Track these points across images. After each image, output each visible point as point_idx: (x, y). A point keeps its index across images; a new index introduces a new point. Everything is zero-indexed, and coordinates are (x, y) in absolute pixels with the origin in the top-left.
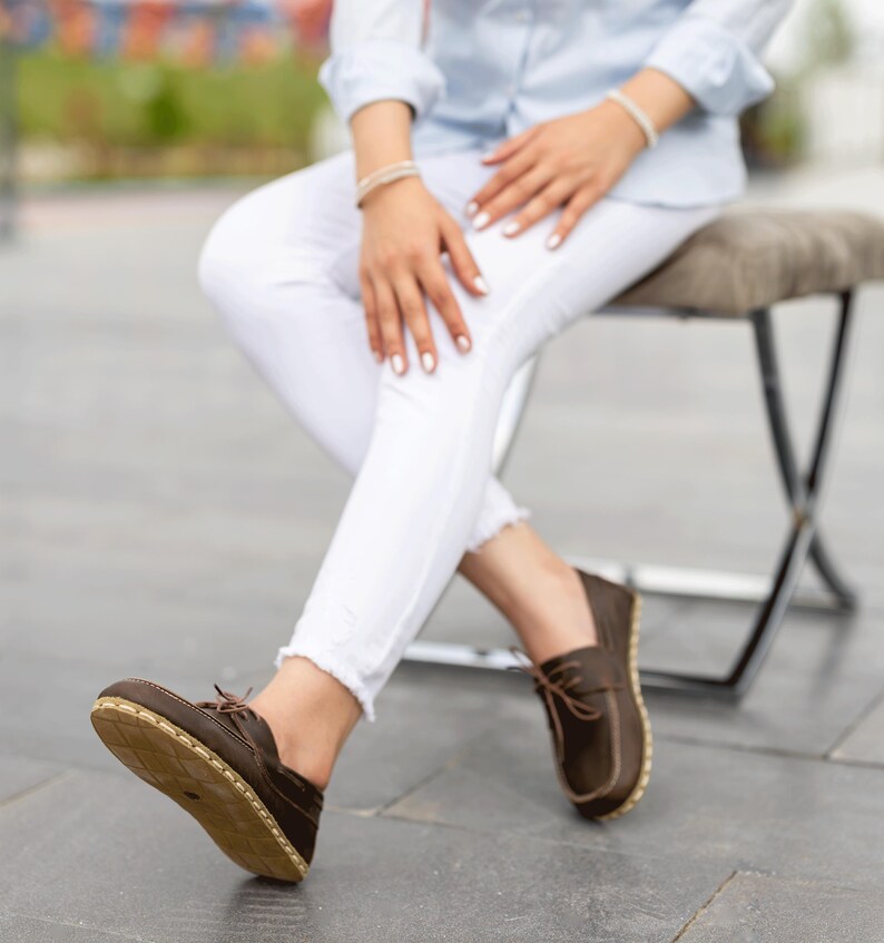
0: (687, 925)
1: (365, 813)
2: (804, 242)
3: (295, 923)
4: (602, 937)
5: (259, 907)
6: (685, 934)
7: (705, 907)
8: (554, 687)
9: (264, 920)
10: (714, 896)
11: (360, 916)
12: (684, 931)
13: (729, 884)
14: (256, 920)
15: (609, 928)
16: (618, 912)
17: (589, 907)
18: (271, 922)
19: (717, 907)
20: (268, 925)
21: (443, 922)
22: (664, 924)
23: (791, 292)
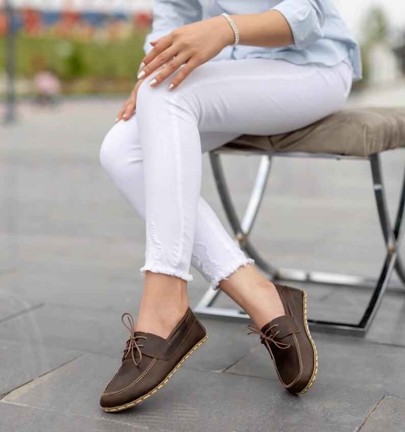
0: (367, 419)
1: (218, 372)
2: (394, 123)
3: (196, 418)
4: (331, 424)
5: (178, 411)
6: (367, 423)
7: (373, 411)
8: (268, 338)
9: (182, 417)
10: (376, 407)
11: (224, 415)
12: (365, 421)
13: (382, 401)
14: (178, 417)
15: (333, 420)
16: (336, 413)
17: (323, 411)
18: (185, 417)
19: (378, 411)
20: (184, 419)
21: (260, 417)
22: (357, 418)
23: (388, 147)
